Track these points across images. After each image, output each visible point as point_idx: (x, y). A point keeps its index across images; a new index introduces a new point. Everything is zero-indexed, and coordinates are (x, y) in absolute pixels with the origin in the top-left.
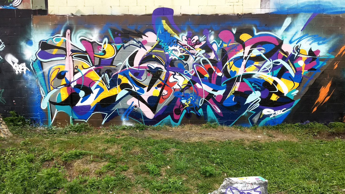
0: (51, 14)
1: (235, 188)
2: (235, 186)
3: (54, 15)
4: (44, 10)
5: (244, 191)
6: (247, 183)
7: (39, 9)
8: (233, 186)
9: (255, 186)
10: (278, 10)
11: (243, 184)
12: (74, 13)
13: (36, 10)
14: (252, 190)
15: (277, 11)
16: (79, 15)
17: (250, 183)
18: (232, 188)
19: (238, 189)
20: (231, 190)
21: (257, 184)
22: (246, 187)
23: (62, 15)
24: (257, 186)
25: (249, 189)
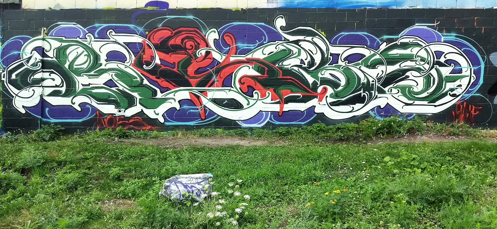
0: (25, 8)
1: (180, 182)
2: (179, 180)
3: (29, 9)
4: (17, 4)
5: (188, 185)
6: (192, 178)
7: (11, 3)
8: (177, 180)
9: (200, 180)
10: (287, 4)
11: (188, 178)
12: (52, 8)
13: (7, 4)
14: (196, 183)
15: (286, 6)
16: (58, 9)
17: (195, 177)
18: (177, 182)
19: (182, 182)
20: (175, 184)
21: (202, 179)
22: (190, 181)
23: (38, 9)
24: (202, 180)
25: (193, 183)
